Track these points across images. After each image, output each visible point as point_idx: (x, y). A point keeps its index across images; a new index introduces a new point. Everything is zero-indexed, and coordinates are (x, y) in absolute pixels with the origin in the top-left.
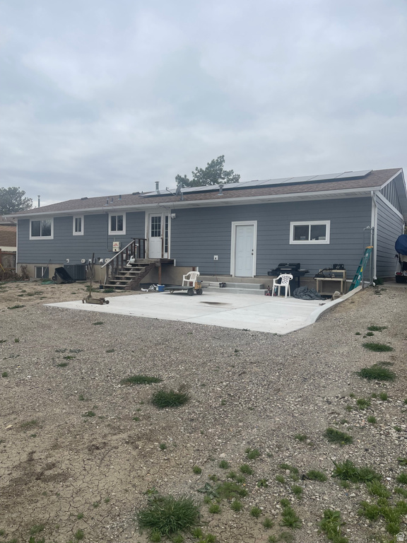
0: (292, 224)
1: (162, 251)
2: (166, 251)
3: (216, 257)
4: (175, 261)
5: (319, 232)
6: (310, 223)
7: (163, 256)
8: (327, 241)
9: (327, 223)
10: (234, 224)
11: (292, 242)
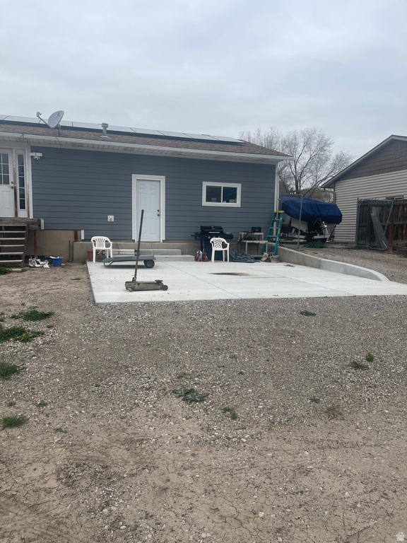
0: (205, 184)
1: (16, 207)
2: (23, 207)
3: (111, 218)
4: (42, 221)
5: (230, 195)
6: (222, 185)
7: (16, 213)
8: (238, 204)
9: (238, 186)
10: (135, 177)
11: (205, 203)
